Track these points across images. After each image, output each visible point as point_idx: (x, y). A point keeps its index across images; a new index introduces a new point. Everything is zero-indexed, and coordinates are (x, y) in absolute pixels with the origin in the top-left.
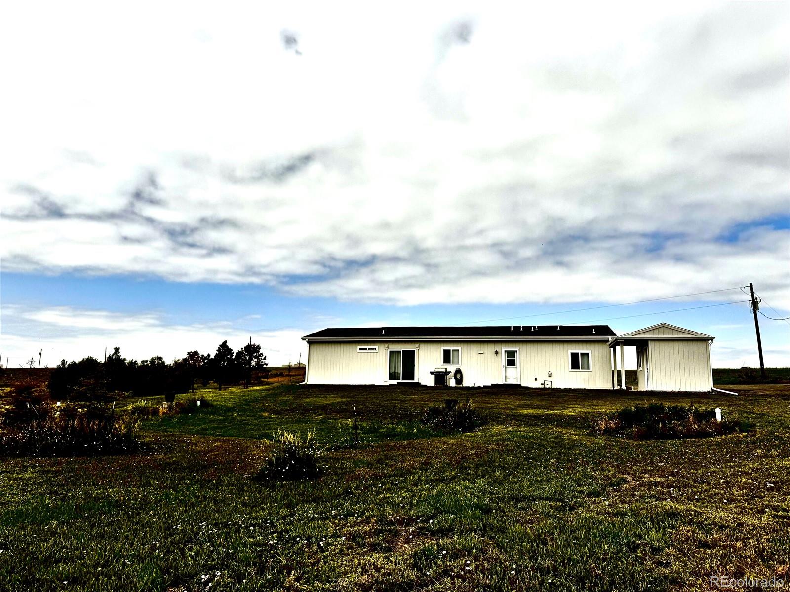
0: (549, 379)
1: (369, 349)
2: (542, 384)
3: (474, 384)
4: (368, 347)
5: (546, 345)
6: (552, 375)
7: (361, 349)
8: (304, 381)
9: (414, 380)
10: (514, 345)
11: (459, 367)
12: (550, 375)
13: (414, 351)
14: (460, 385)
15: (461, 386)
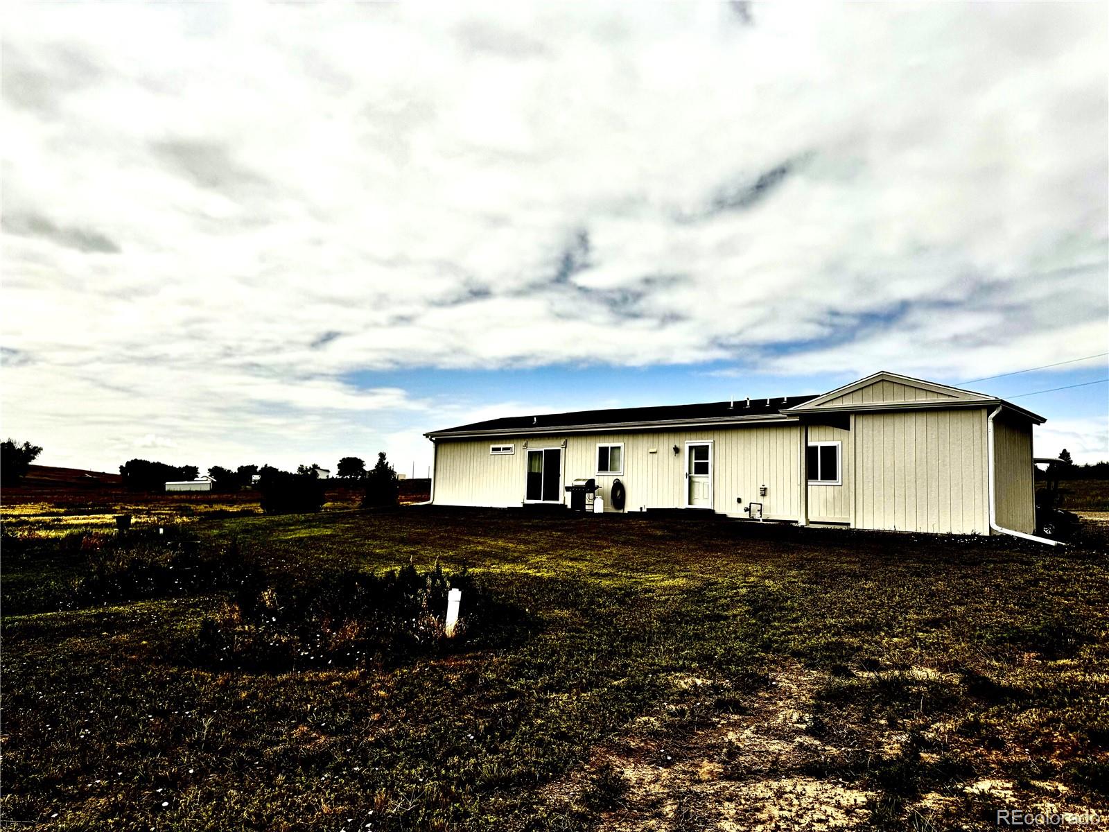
0: (761, 500)
1: (504, 449)
2: (746, 510)
3: (641, 508)
4: (501, 446)
5: (759, 433)
6: (768, 492)
7: (494, 450)
8: (429, 499)
9: (558, 499)
10: (705, 435)
11: (619, 478)
12: (764, 492)
13: (560, 450)
14: (620, 509)
15: (621, 511)
